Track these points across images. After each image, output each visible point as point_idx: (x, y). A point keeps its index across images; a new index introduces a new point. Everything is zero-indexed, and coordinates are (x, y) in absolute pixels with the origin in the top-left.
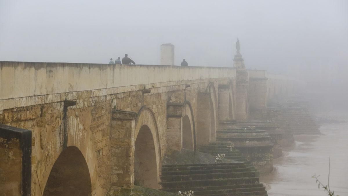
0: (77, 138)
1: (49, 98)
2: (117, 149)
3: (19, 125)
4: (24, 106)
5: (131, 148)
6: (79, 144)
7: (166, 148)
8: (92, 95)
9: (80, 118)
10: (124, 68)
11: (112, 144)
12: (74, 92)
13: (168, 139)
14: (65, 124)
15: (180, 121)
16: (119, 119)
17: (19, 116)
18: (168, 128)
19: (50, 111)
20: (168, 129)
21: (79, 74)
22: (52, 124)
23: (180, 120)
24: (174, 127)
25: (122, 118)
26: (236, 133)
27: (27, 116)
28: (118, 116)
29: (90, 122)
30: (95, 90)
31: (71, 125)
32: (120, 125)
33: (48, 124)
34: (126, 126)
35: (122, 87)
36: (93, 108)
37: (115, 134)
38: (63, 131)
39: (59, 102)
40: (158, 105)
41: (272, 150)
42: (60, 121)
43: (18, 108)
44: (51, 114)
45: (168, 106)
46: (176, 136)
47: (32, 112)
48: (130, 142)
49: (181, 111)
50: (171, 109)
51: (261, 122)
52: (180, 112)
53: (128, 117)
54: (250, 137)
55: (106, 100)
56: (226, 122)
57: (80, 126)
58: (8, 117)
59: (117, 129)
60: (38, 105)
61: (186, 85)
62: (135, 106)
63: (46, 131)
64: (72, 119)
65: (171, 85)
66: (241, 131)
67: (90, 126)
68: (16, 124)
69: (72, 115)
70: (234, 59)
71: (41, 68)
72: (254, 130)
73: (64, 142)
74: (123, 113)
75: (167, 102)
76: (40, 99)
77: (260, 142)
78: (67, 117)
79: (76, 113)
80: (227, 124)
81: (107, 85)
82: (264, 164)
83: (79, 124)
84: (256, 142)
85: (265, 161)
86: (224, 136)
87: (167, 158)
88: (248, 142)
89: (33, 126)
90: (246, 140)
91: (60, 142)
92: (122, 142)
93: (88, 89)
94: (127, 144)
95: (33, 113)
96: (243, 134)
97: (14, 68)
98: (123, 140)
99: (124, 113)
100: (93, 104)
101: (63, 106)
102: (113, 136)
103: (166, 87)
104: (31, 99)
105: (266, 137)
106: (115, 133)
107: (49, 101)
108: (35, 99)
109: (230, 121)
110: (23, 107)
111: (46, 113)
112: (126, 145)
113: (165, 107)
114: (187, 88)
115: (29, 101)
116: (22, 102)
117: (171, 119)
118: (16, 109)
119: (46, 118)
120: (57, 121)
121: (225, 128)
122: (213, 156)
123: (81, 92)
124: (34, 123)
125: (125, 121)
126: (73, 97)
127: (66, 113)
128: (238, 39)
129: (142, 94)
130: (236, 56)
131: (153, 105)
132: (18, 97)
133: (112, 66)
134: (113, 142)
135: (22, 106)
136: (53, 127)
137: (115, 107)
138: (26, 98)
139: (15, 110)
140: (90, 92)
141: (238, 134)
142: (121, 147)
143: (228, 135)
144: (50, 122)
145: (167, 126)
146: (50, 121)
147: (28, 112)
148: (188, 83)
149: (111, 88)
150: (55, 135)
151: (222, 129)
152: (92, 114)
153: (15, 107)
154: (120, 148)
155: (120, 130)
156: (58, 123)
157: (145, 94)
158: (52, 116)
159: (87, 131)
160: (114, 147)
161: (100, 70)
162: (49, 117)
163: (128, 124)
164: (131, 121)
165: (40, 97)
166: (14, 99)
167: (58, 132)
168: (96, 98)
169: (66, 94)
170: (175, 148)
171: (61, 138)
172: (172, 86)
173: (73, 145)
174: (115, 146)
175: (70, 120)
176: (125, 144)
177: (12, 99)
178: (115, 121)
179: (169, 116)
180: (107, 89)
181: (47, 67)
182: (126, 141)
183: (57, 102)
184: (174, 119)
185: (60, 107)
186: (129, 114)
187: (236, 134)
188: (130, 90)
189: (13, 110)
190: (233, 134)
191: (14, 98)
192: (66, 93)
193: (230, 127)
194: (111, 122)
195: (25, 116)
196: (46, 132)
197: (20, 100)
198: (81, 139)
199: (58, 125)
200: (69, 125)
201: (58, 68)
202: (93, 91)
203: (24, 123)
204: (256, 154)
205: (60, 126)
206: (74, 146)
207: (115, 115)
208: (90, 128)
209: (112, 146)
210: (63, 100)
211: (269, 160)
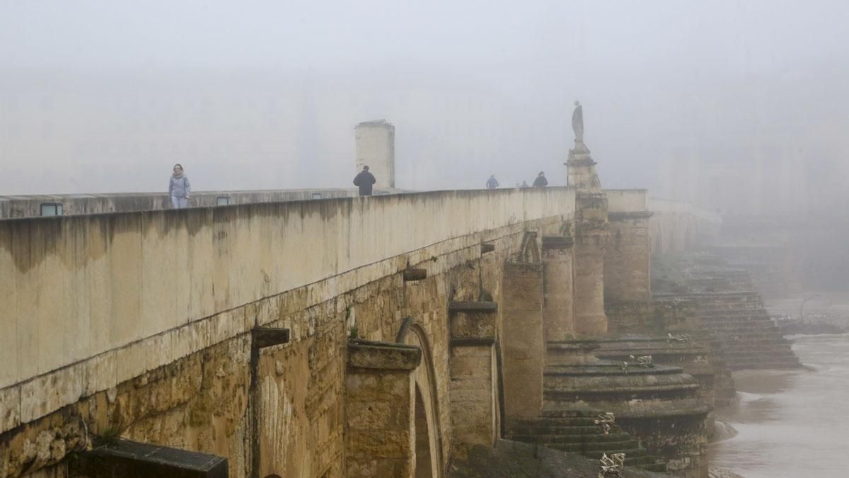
0: (280, 447)
1: (219, 327)
2: (366, 465)
3: (151, 429)
4: (167, 364)
5: (409, 461)
6: (284, 466)
7: (450, 438)
8: (308, 301)
9: (285, 380)
10: (369, 208)
11: (349, 449)
12: (273, 296)
13: (453, 412)
14: (254, 407)
15: (490, 357)
16: (370, 370)
17: (153, 399)
18: (453, 380)
19: (221, 370)
20: (454, 382)
21: (282, 236)
22: (226, 412)
23: (490, 354)
24: (471, 374)
25: (379, 366)
26: (600, 378)
27: (171, 397)
28: (368, 359)
29: (306, 389)
30: (313, 285)
31: (267, 406)
32: (373, 389)
33: (218, 415)
34: (392, 392)
35: (365, 266)
36: (311, 342)
37: (358, 417)
38: (251, 429)
39: (242, 334)
40: (432, 313)
41: (704, 426)
42: (243, 398)
43: (151, 372)
44: (223, 377)
45: (453, 312)
46: (479, 401)
47: (182, 379)
48: (408, 441)
49: (490, 327)
50: (461, 320)
51: (651, 341)
52: (488, 331)
53: (400, 362)
54: (641, 389)
55: (335, 312)
56: (565, 346)
57: (285, 407)
58: (127, 406)
59: (363, 401)
60: (197, 352)
61: (482, 245)
62: (390, 320)
63: (214, 439)
64: (268, 387)
65: (455, 247)
66: (612, 371)
67: (307, 400)
68: (142, 429)
69: (268, 375)
70: (569, 161)
71: (200, 227)
72: (651, 366)
73: (253, 465)
74: (383, 352)
75: (449, 300)
76: (200, 333)
77: (670, 402)
78: (258, 384)
79: (276, 365)
80: (571, 350)
81: (337, 265)
82: (684, 466)
83: (283, 398)
84: (657, 402)
85: (685, 456)
86: (564, 387)
87: (456, 469)
88: (633, 402)
89: (183, 428)
90: (627, 395)
91: (245, 469)
92: (382, 443)
93: (299, 284)
94: (397, 447)
95: (186, 381)
96: (619, 380)
97: (140, 233)
98: (385, 438)
99: (386, 350)
100: (312, 331)
101: (250, 348)
102: (351, 425)
103: (445, 256)
104: (181, 334)
105: (686, 386)
106: (359, 414)
107: (221, 334)
108: (190, 334)
109: (578, 342)
110: (164, 366)
111: (213, 378)
112: (394, 451)
113: (445, 317)
114: (483, 255)
115: (176, 343)
116: (160, 349)
117: (461, 351)
118: (148, 375)
119: (211, 392)
120: (236, 400)
121: (566, 364)
122: (591, 460)
123: (286, 295)
124: (184, 416)
125: (390, 377)
126: (271, 312)
127: (257, 368)
128: (577, 103)
129: (402, 283)
130: (572, 153)
131: (424, 313)
132: (153, 334)
133: (346, 204)
134: (352, 443)
135: (162, 364)
136: (228, 419)
137: (354, 332)
138: (169, 333)
139: (145, 380)
140: (304, 292)
141: (606, 379)
142: (375, 458)
143: (578, 383)
144: (222, 406)
145: (451, 374)
146: (221, 403)
147: (174, 380)
148: (486, 240)
149: (344, 273)
150: (233, 447)
151: (555, 366)
152: (310, 361)
153: (145, 372)
154: (375, 462)
155: (372, 405)
156: (240, 404)
157: (409, 283)
158: (226, 386)
159: (298, 418)
160: (357, 460)
161: (324, 219)
162: (219, 390)
163: (399, 384)
164: (408, 374)
165: (200, 323)
166: (143, 344)
167: (240, 436)
168: (317, 309)
169: (257, 306)
170: (475, 440)
171: (247, 454)
172: (457, 251)
173: (272, 473)
174: (361, 455)
175: (265, 390)
176: (390, 447)
177: (137, 342)
178: (356, 376)
179: (454, 344)
180: (337, 277)
181: (214, 220)
182: (394, 438)
183: (238, 336)
184: (470, 350)
185: (244, 352)
186: (403, 353)
187: (597, 380)
188: (381, 275)
189: (140, 381)
190: (590, 381)
191: (141, 340)
192: (255, 305)
193: (581, 358)
194: (345, 380)
195: (168, 397)
196: (212, 441)
197: (156, 342)
198: (288, 446)
199: (240, 409)
200: (263, 408)
201: (238, 221)
202: (310, 288)
203: (161, 422)
204: (659, 437)
205: (245, 416)
206: (274, 475)
207: (357, 356)
208: (306, 407)
209: (348, 454)
210: (249, 329)
211: (698, 453)
